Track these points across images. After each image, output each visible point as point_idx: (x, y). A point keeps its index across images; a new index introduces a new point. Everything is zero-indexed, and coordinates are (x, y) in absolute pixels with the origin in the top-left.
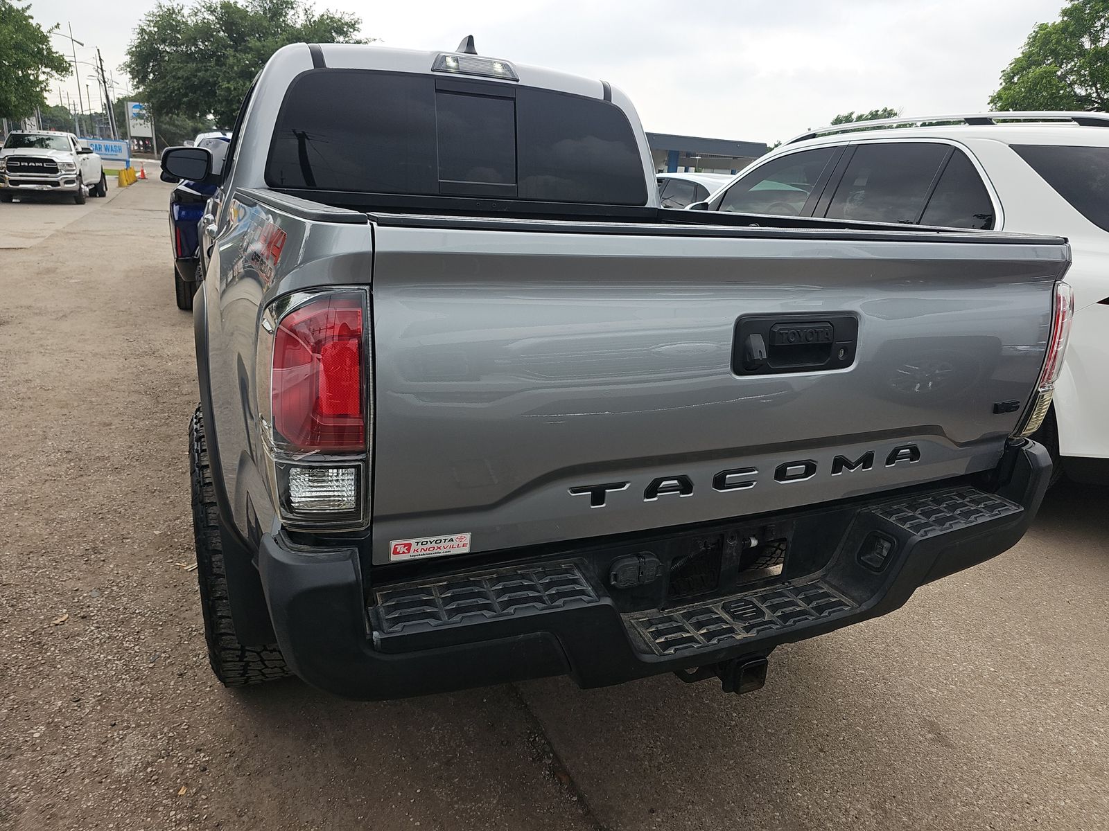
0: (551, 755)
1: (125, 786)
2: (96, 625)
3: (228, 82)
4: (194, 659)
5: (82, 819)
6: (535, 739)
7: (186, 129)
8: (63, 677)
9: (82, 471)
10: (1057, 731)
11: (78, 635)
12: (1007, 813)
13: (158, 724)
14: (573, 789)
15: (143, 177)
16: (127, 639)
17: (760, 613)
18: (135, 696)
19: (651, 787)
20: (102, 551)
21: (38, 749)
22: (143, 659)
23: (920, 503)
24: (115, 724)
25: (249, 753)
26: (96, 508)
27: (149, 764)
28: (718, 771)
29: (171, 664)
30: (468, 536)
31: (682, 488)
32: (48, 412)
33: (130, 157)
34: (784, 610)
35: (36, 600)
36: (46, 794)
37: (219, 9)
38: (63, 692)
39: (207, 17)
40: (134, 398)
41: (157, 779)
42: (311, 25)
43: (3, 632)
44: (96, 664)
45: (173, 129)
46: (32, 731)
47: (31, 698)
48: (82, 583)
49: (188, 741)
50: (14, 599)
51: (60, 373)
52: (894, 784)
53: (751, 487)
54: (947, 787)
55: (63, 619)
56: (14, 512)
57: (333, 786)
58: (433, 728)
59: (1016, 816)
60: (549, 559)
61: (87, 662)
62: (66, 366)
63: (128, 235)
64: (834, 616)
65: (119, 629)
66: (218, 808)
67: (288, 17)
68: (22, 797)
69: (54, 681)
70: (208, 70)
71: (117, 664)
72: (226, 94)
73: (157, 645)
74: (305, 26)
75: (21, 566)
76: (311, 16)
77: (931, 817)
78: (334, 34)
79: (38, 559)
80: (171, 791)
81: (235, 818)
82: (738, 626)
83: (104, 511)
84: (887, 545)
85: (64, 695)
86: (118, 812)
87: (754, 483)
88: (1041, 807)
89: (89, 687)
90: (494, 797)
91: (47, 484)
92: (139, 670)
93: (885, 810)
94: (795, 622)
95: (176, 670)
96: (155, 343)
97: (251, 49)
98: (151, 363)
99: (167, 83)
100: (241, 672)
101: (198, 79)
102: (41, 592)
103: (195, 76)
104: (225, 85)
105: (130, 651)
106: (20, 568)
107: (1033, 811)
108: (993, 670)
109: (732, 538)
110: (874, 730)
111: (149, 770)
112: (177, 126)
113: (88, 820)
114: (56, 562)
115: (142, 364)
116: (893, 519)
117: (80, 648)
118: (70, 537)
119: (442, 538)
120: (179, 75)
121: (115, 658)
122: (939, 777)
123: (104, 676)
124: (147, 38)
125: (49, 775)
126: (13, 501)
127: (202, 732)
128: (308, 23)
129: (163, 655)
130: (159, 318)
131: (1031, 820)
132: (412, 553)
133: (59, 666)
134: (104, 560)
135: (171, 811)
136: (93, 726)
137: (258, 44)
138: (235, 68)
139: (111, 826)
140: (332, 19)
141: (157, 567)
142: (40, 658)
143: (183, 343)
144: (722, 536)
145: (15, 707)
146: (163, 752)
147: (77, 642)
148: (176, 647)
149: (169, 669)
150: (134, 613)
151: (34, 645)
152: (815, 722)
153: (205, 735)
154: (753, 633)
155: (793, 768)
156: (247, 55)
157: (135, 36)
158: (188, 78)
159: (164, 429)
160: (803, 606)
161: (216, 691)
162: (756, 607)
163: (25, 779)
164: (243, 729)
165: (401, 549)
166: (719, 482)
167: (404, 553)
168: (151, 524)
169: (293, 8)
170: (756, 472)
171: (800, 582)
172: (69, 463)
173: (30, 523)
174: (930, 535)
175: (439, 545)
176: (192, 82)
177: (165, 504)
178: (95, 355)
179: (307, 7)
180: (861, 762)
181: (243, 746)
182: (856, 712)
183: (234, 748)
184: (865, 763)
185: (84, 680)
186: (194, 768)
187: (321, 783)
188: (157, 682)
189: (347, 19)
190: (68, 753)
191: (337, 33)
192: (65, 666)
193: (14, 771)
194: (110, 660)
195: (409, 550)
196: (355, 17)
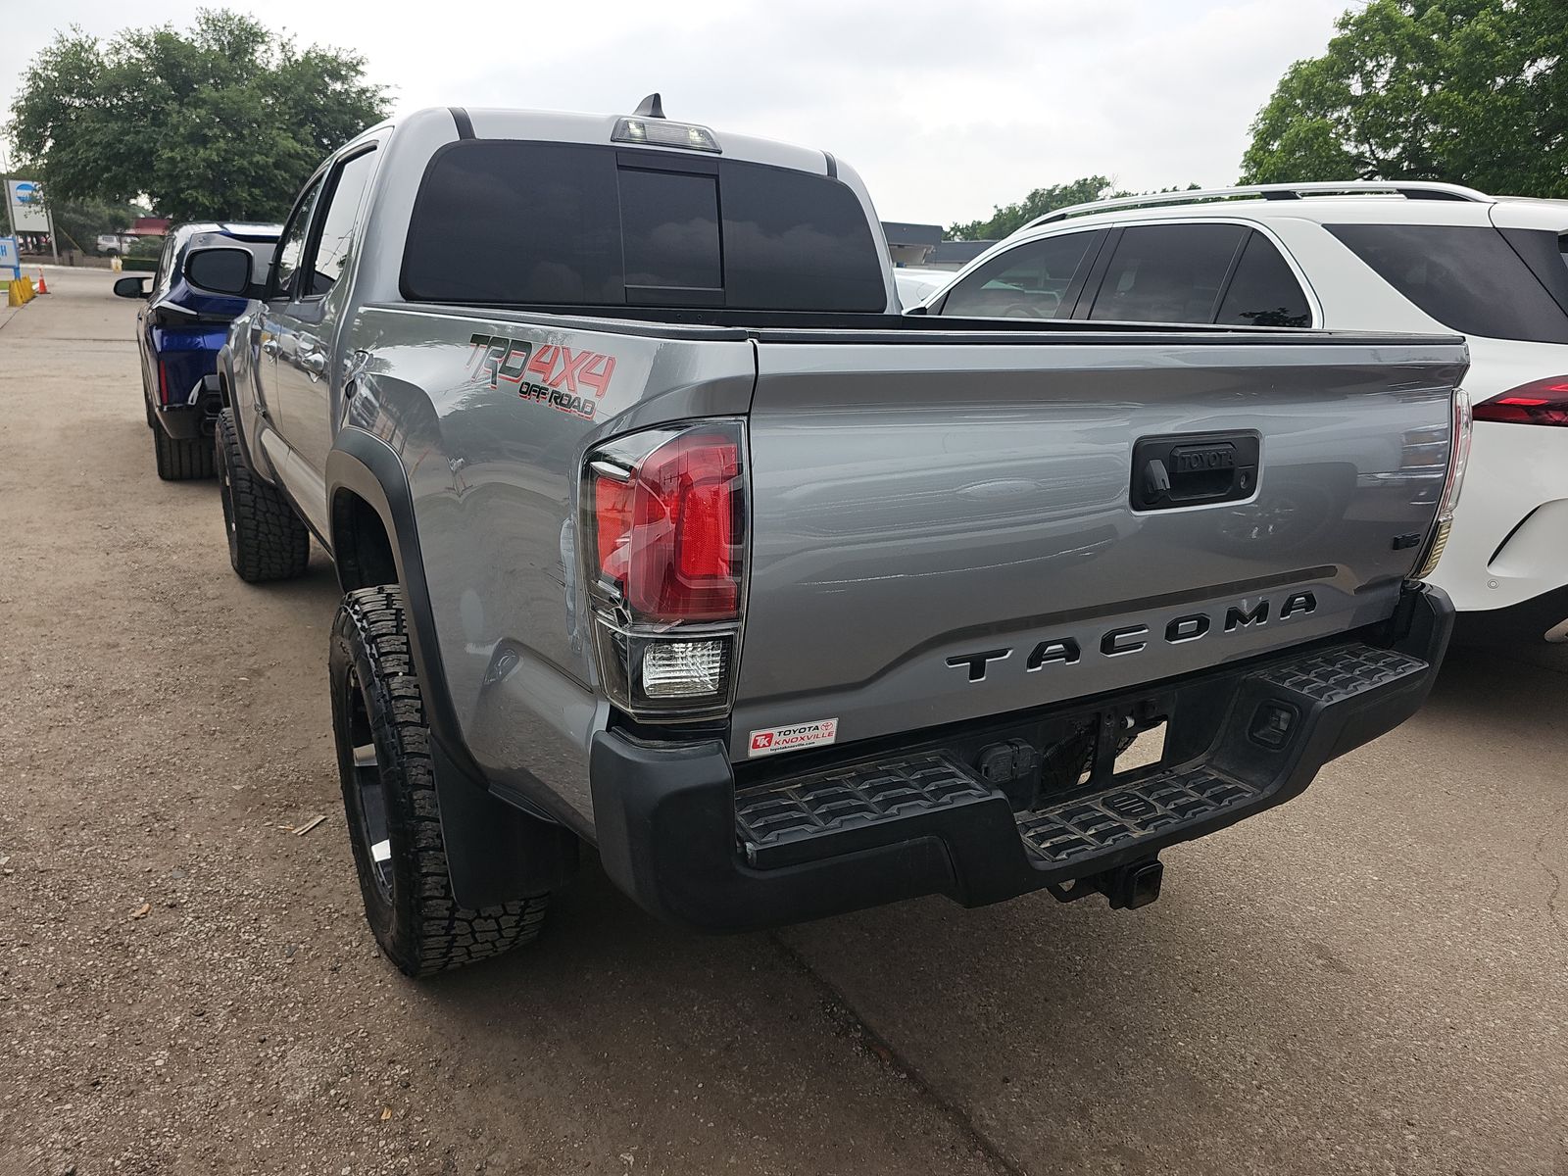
0: (859, 1027)
1: (305, 1115)
2: (193, 915)
3: (172, 150)
4: (347, 948)
5: (261, 1160)
6: (832, 1010)
7: (100, 218)
8: (170, 986)
9: (100, 712)
10: (1467, 943)
11: (172, 929)
12: (1431, 1042)
13: (324, 1034)
14: (898, 1063)
15: (43, 290)
16: (243, 930)
17: (1151, 808)
18: (280, 1002)
19: (998, 1053)
20: (167, 817)
21: (168, 1080)
22: (275, 954)
23: (1310, 665)
24: (265, 1040)
25: (460, 1059)
26: (137, 760)
27: (329, 1086)
28: (1076, 1026)
29: (316, 957)
30: (834, 722)
31: (1067, 653)
32: (18, 633)
33: (21, 260)
34: (1176, 802)
35: (95, 889)
36: (200, 1136)
37: (152, 44)
38: (177, 1005)
39: (135, 55)
40: (139, 607)
41: (347, 1103)
42: (291, 65)
43: (63, 933)
44: (210, 965)
45: (81, 220)
46: (152, 1058)
47: (135, 1017)
48: (153, 861)
49: (373, 1052)
50: (63, 889)
51: (16, 577)
52: (1291, 1022)
53: (1140, 649)
54: (1354, 1019)
55: (141, 911)
56: (19, 773)
57: (586, 1090)
58: (696, 1008)
59: (1442, 1045)
60: (912, 751)
61: (198, 963)
62: (21, 567)
63: (45, 376)
64: (1236, 805)
65: (228, 917)
66: (441, 1131)
67: (257, 54)
68: (167, 1143)
69: (159, 992)
70: (139, 132)
71: (241, 963)
72: (170, 167)
73: (289, 935)
74: (284, 69)
75: (57, 844)
76: (291, 54)
77: (1343, 1055)
78: (327, 79)
79: (78, 834)
80: (371, 1116)
81: (469, 1141)
82: (1129, 823)
83: (152, 763)
84: (1284, 715)
85: (180, 1008)
86: (306, 1149)
87: (1144, 645)
88: (1468, 1031)
89: (212, 996)
90: (801, 1084)
91: (54, 732)
92: (275, 967)
93: (1287, 1052)
94: (1194, 814)
95: (327, 963)
96: (144, 529)
97: (204, 102)
98: (149, 557)
99: (77, 153)
100: (444, 950)
101: (126, 145)
102: (98, 878)
103: (120, 141)
104: (167, 154)
105: (253, 945)
106: (56, 847)
107: (1459, 1037)
108: (1376, 878)
109: (1109, 717)
110: (1253, 961)
111: (333, 1092)
112: (87, 214)
113: (270, 1162)
114: (106, 836)
115: (134, 559)
116: (1286, 684)
117: (182, 946)
118: (113, 801)
119: (807, 725)
120: (96, 140)
121: (236, 955)
122: (1342, 1009)
123: (228, 980)
124: (42, 86)
125: (196, 1112)
126: (12, 758)
127: (387, 1040)
128: (288, 64)
129: (301, 946)
130: (135, 493)
131: (1459, 1046)
132: (773, 746)
133: (160, 972)
134: (174, 829)
135: (379, 1140)
136: (235, 1045)
137: (215, 94)
138: (182, 130)
139: (303, 1166)
140: (323, 58)
141: (253, 833)
142: (129, 964)
143: (184, 527)
144: (1098, 714)
145: (117, 1029)
146: (344, 1068)
147: (175, 939)
148: (315, 936)
149: (315, 964)
150: (242, 895)
151: (114, 947)
152: (1179, 958)
153: (393, 1043)
154: (1150, 831)
155: (1165, 1014)
156: (198, 110)
157: (24, 84)
158: (109, 145)
159: (197, 647)
160: (1195, 797)
161: (389, 986)
162: (1143, 800)
163: (164, 1119)
164: (442, 1031)
165: (762, 741)
166: (1108, 645)
167: (764, 746)
168: (225, 777)
169: (263, 42)
170: (1146, 631)
171: (1184, 769)
172: (76, 702)
173: (49, 786)
174: (1336, 700)
175: (802, 735)
176: (116, 150)
177: (234, 749)
178: (59, 549)
179: (285, 40)
180: (1246, 999)
181: (449, 1052)
182: (1225, 942)
183: (438, 1055)
184: (1251, 1000)
185: (201, 986)
186: (392, 1085)
187: (568, 1087)
188: (304, 981)
189: (344, 57)
190: (212, 1082)
191: (331, 77)
192: (168, 971)
193: (144, 1111)
194: (229, 958)
195: (769, 742)
196: (358, 55)
